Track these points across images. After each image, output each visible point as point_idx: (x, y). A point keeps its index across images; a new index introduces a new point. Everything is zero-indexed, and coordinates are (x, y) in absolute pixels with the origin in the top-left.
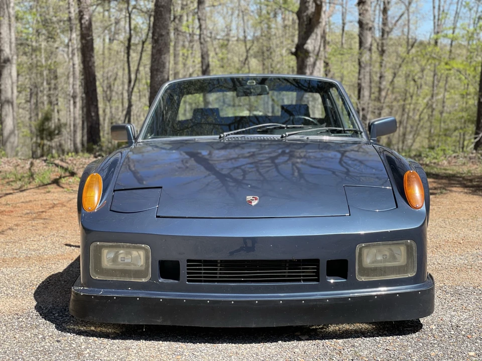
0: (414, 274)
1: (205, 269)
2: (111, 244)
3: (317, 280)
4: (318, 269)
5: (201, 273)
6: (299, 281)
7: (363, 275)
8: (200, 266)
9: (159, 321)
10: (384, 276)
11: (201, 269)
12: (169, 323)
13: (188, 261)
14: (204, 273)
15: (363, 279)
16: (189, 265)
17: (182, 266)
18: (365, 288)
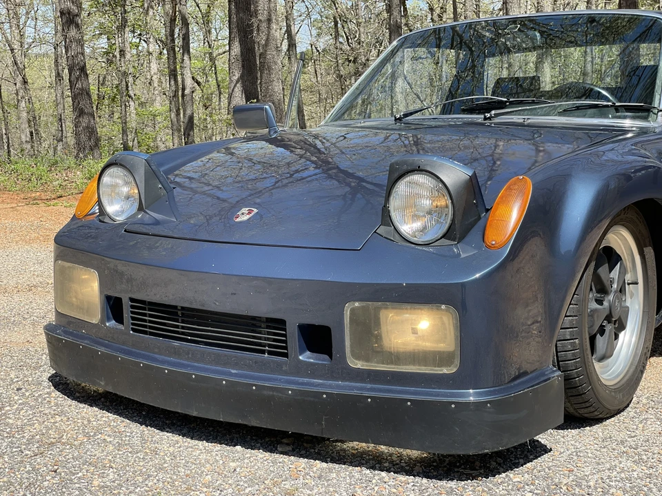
0: (455, 370)
5: (144, 320)
7: (358, 358)
8: (145, 309)
10: (396, 364)
11: (146, 315)
13: (131, 300)
14: (149, 321)
15: (359, 365)
16: (132, 307)
17: (125, 307)
18: (362, 381)
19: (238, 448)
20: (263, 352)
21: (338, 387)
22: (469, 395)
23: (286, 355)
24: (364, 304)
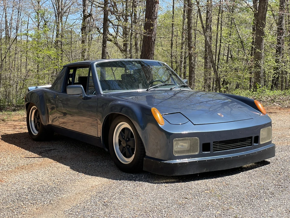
1: (219, 145)
2: (182, 138)
3: (251, 145)
4: (251, 140)
5: (217, 147)
6: (246, 146)
8: (217, 144)
9: (205, 171)
11: (217, 146)
12: (208, 171)
13: (214, 142)
14: (219, 147)
15: (262, 143)
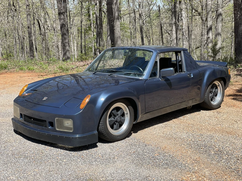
0: (72, 131)
7: (58, 128)
15: (58, 130)
16: (24, 116)
17: (23, 116)
18: (58, 132)
19: (40, 144)
20: (43, 126)
21: (54, 134)
22: (77, 136)
23: (46, 127)
24: (58, 118)
